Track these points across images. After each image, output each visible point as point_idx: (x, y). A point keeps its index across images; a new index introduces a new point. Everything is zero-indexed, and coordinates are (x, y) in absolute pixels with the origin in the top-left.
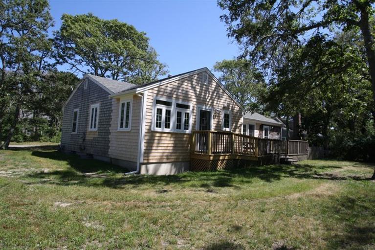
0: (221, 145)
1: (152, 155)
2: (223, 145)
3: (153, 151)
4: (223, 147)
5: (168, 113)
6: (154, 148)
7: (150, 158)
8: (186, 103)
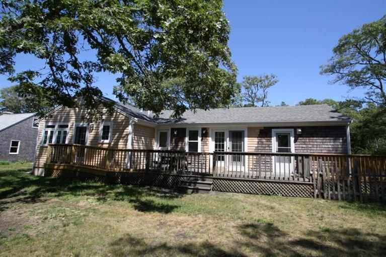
0: (98, 157)
1: (42, 157)
2: (101, 157)
3: (43, 155)
4: (100, 159)
5: (52, 133)
6: (43, 153)
7: (41, 160)
8: (65, 124)
